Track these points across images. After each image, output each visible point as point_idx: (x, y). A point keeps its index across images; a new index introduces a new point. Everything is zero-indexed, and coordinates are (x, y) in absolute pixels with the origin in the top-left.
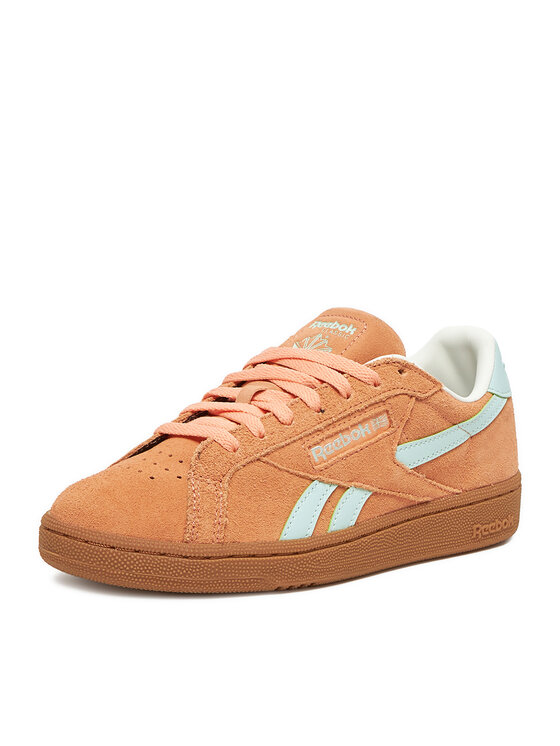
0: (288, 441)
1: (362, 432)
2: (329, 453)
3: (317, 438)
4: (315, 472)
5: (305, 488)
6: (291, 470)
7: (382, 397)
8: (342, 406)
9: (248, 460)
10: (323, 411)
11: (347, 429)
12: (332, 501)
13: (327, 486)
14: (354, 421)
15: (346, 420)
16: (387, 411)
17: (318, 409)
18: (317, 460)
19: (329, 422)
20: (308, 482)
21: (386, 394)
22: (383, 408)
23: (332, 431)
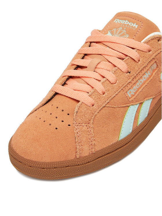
0: (117, 93)
1: (146, 76)
2: (135, 91)
3: (129, 86)
4: (130, 102)
5: (126, 111)
6: (119, 106)
7: (153, 57)
8: (137, 67)
9: (100, 109)
10: (129, 73)
11: (141, 77)
12: (138, 111)
13: (135, 106)
14: (143, 72)
15: (140, 73)
16: (156, 62)
17: (127, 72)
18: (130, 96)
19: (133, 77)
20: (127, 107)
21: (155, 54)
22: (154, 61)
23: (135, 80)
